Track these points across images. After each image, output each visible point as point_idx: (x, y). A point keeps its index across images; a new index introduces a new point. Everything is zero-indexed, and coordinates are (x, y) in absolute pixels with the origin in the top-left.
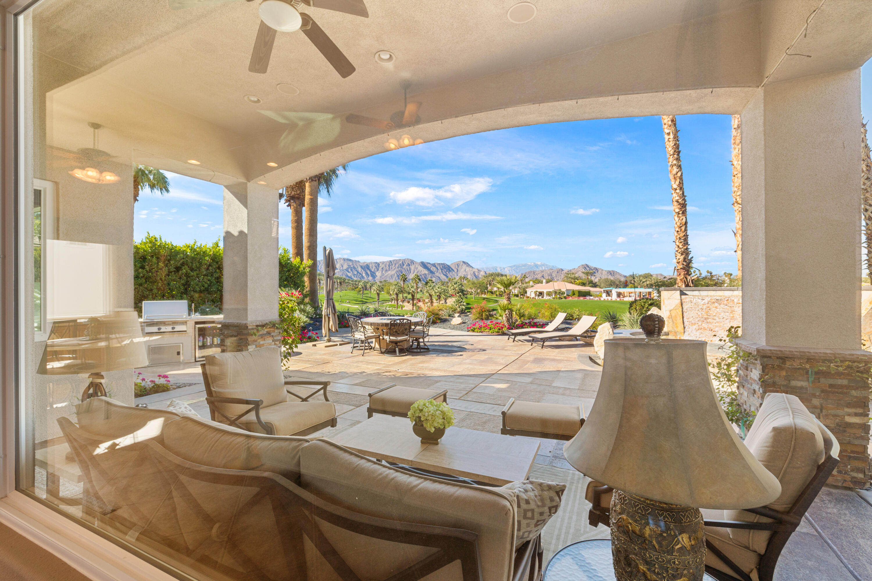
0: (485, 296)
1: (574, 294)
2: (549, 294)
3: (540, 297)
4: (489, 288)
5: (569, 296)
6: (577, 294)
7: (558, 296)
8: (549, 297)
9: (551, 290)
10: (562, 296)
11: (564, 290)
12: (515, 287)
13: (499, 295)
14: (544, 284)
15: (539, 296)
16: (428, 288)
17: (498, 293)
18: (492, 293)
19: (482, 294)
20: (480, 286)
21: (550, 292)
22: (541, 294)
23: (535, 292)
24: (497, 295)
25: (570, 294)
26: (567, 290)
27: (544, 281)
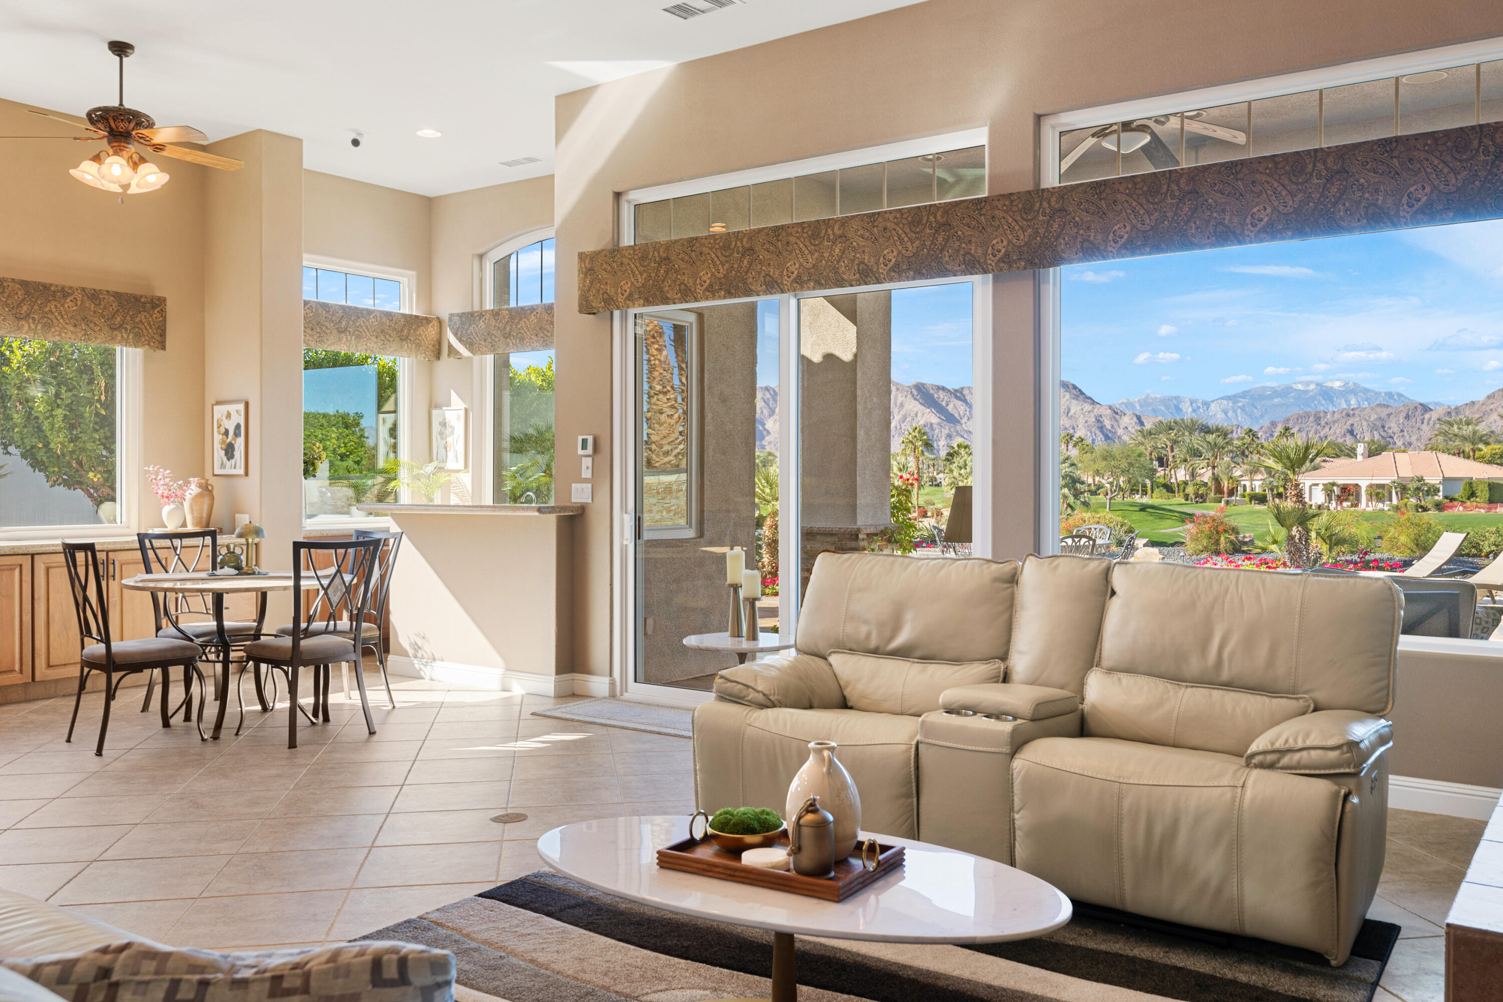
0: (1146, 500)
1: (1473, 494)
2: (1378, 493)
3: (1345, 504)
4: (1161, 472)
5: (1452, 500)
6: (1483, 494)
7: (1413, 501)
8: (1380, 505)
9: (1386, 481)
10: (1428, 501)
11: (1433, 479)
12: (1254, 471)
13: (1197, 495)
14: (1360, 458)
15: (1340, 500)
16: (956, 473)
17: (1190, 490)
18: (1169, 488)
19: (1133, 491)
20: (1131, 465)
21: (1382, 486)
22: (1348, 493)
23: (1328, 490)
24: (1187, 497)
25: (1459, 491)
26: (1445, 480)
27: (1360, 449)
